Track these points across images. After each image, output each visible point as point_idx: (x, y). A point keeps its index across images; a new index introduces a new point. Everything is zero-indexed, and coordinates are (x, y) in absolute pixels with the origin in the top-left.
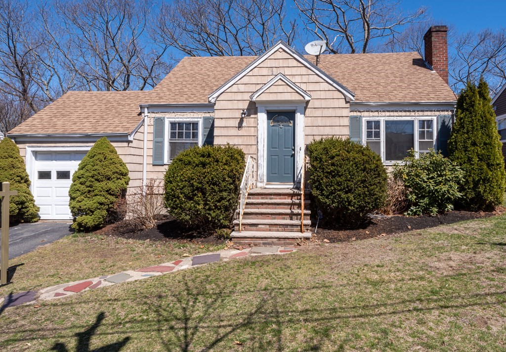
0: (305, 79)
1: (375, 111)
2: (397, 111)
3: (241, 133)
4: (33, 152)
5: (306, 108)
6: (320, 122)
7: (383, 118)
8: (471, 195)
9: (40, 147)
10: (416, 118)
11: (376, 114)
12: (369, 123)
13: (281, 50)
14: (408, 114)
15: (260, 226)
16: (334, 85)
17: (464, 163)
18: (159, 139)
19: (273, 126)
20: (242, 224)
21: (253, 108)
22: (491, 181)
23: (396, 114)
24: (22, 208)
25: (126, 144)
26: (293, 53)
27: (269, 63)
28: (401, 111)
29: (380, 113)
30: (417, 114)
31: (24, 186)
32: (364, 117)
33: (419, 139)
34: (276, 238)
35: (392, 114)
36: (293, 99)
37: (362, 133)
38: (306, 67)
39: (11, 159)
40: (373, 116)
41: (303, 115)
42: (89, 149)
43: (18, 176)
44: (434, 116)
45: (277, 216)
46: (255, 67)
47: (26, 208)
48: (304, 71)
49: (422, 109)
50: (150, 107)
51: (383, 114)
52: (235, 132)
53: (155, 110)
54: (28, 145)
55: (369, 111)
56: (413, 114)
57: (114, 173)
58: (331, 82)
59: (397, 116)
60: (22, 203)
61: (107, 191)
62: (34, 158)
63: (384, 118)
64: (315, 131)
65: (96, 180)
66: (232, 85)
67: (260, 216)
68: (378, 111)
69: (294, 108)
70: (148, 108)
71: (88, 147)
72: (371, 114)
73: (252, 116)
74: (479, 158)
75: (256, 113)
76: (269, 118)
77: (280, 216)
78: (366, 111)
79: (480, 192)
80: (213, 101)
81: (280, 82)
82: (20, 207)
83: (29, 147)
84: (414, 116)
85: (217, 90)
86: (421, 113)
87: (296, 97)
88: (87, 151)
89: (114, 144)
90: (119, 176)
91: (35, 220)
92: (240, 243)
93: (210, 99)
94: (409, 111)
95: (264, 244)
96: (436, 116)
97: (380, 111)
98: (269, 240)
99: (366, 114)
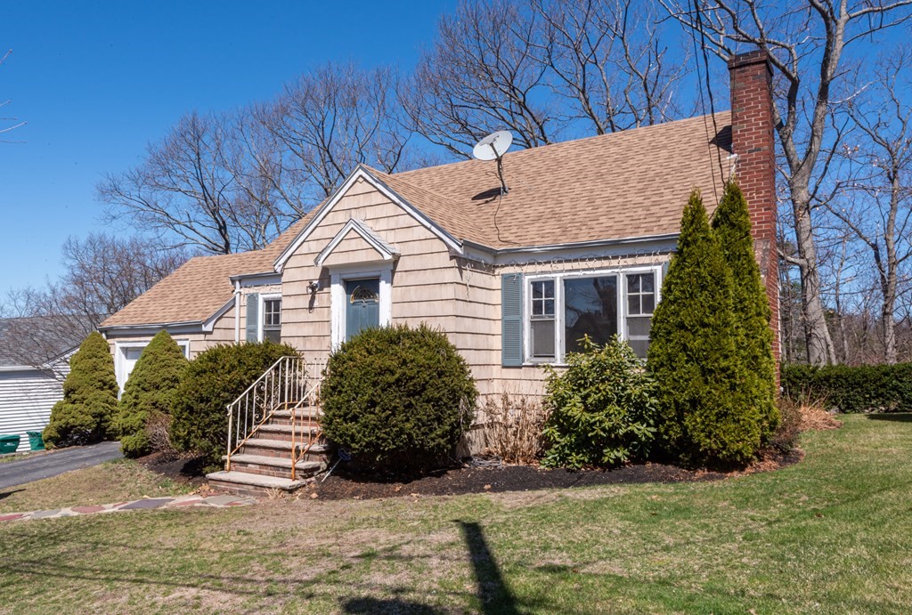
0: (392, 223)
1: (545, 263)
2: (583, 260)
3: (313, 316)
4: (122, 348)
5: (393, 272)
6: (413, 294)
7: (559, 273)
8: (675, 433)
9: (126, 342)
10: (619, 269)
11: (547, 267)
12: (536, 286)
13: (361, 180)
14: (605, 263)
15: (250, 465)
16: (433, 229)
17: (662, 365)
18: (252, 327)
19: (354, 303)
20: (231, 461)
21: (326, 278)
22: (706, 405)
23: (583, 265)
24: (101, 422)
25: (202, 337)
26: (377, 182)
27: (346, 203)
28: (591, 259)
29: (554, 265)
30: (622, 262)
31: (106, 393)
32: (526, 274)
33: (630, 313)
34: (252, 485)
35: (575, 265)
36: (369, 259)
37: (523, 306)
38: (394, 202)
39: (94, 359)
40: (542, 272)
41: (389, 285)
42: (145, 345)
43: (99, 381)
44: (655, 264)
45: (282, 453)
46: (329, 212)
47: (106, 421)
48: (391, 209)
49: (631, 252)
50: (241, 279)
51: (560, 266)
52: (304, 316)
53: (248, 283)
54: (117, 339)
55: (533, 264)
56: (614, 263)
57: (164, 380)
58: (429, 225)
59: (584, 270)
60: (101, 415)
61: (154, 404)
62: (123, 356)
63: (562, 275)
64: (408, 310)
65: (143, 389)
66: (302, 243)
67: (264, 451)
68: (549, 262)
69: (377, 274)
70: (240, 281)
71: (144, 342)
72: (539, 268)
73: (326, 290)
74: (688, 355)
75: (329, 286)
76: (348, 291)
77: (286, 453)
78: (530, 264)
79: (687, 427)
80: (279, 270)
81: (353, 234)
82: (98, 420)
83: (118, 342)
84: (617, 267)
85: (283, 253)
86: (630, 261)
87: (373, 256)
88: (143, 348)
89: (174, 337)
90: (171, 384)
91: (117, 438)
92: (216, 488)
93: (276, 267)
94: (606, 258)
95: (240, 491)
96: (659, 264)
97: (554, 262)
98: (245, 487)
99: (530, 269)
